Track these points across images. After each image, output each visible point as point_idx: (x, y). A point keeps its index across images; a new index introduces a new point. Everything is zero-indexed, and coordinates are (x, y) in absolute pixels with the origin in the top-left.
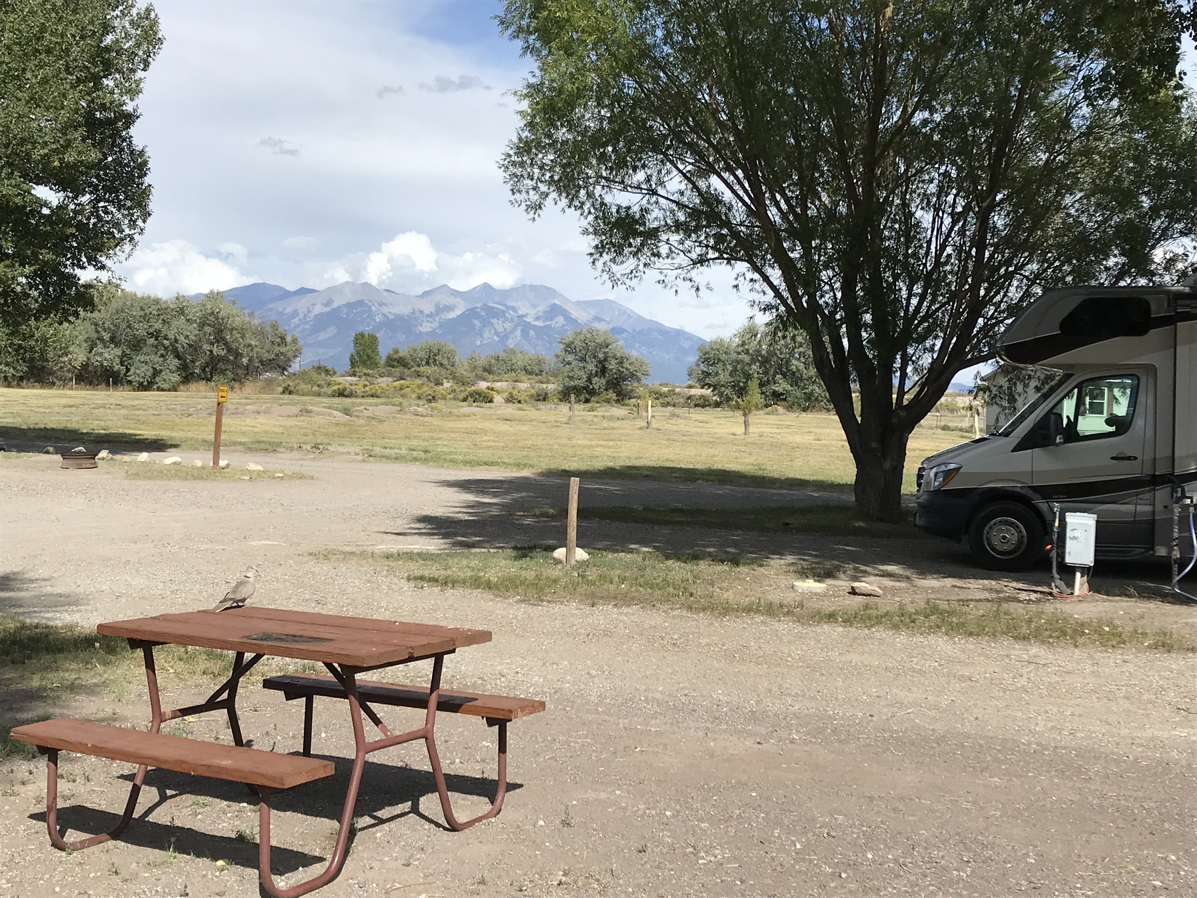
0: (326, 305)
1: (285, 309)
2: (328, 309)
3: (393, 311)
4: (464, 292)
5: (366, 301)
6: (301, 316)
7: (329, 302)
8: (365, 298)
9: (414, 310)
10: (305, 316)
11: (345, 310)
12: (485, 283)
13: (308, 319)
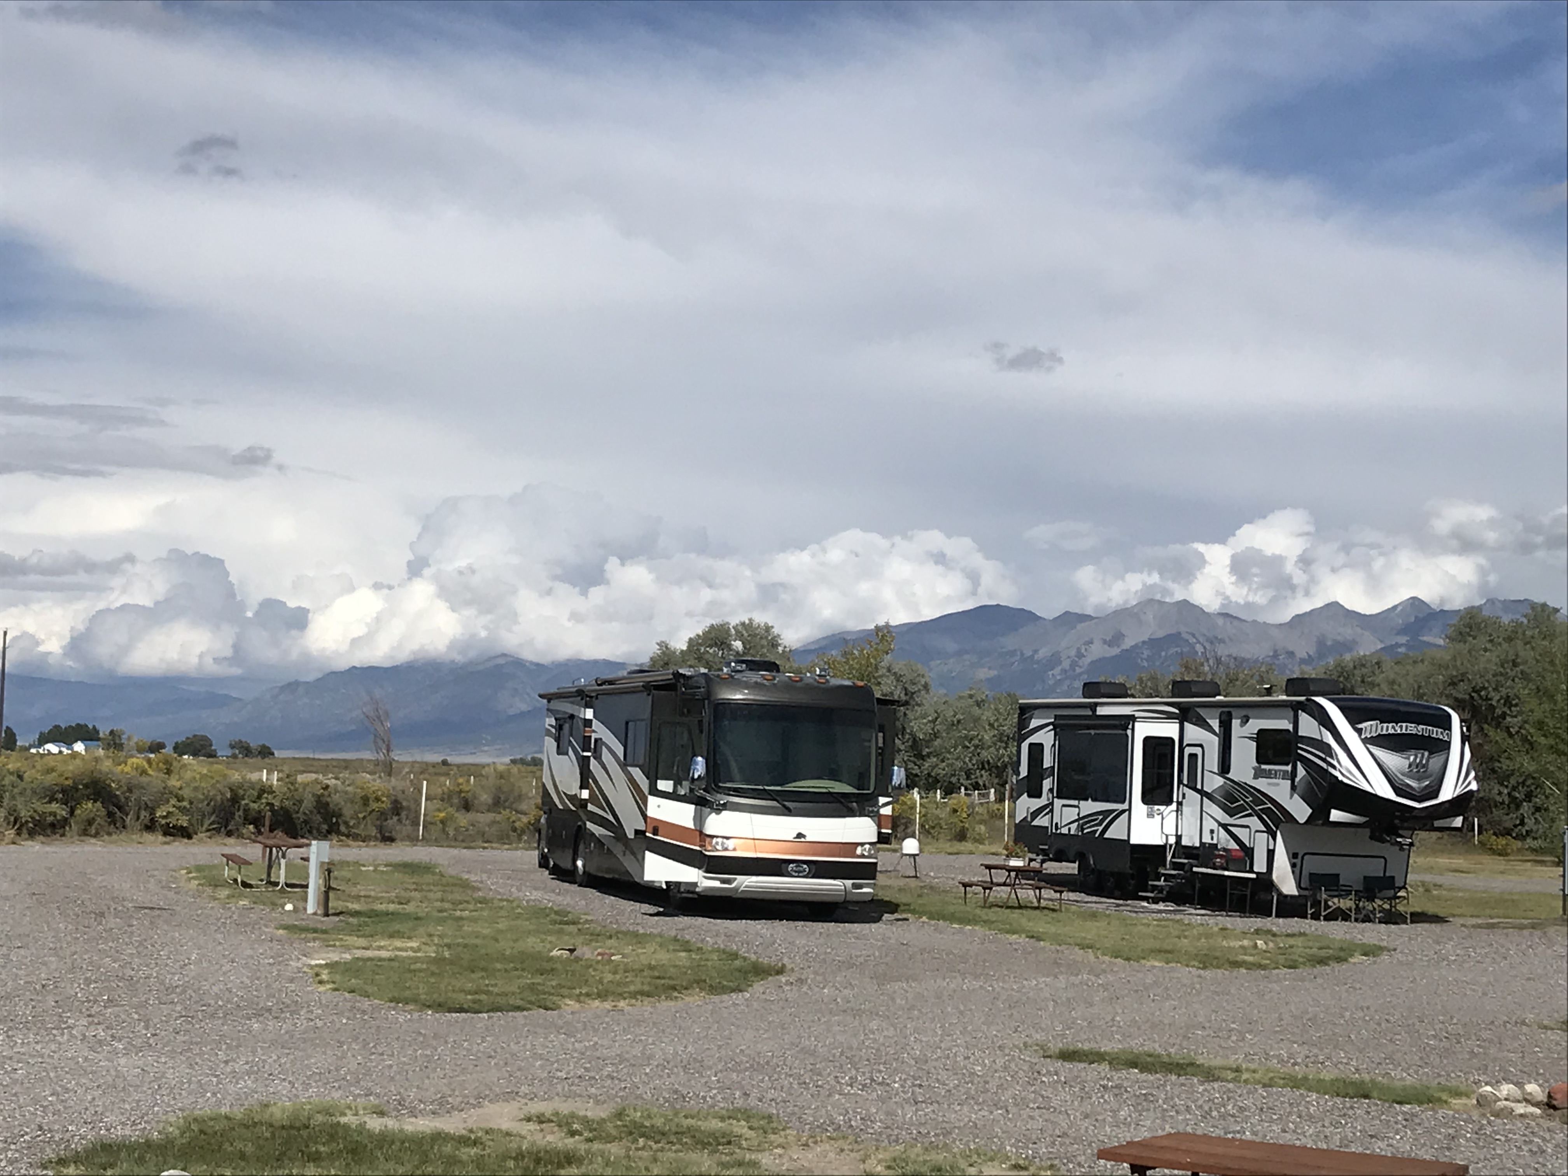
0: (1110, 644)
1: (1036, 651)
2: (1115, 651)
3: (1234, 651)
4: (1371, 616)
5: (1185, 636)
6: (1066, 664)
7: (1118, 638)
8: (1183, 629)
9: (1275, 651)
10: (1074, 665)
11: (1146, 653)
12: (1414, 599)
13: (1078, 670)
